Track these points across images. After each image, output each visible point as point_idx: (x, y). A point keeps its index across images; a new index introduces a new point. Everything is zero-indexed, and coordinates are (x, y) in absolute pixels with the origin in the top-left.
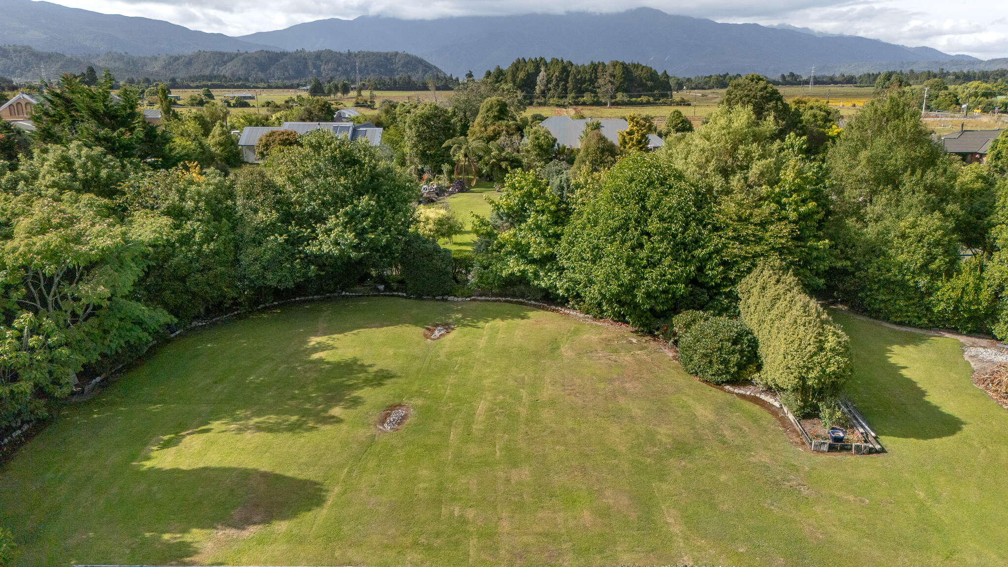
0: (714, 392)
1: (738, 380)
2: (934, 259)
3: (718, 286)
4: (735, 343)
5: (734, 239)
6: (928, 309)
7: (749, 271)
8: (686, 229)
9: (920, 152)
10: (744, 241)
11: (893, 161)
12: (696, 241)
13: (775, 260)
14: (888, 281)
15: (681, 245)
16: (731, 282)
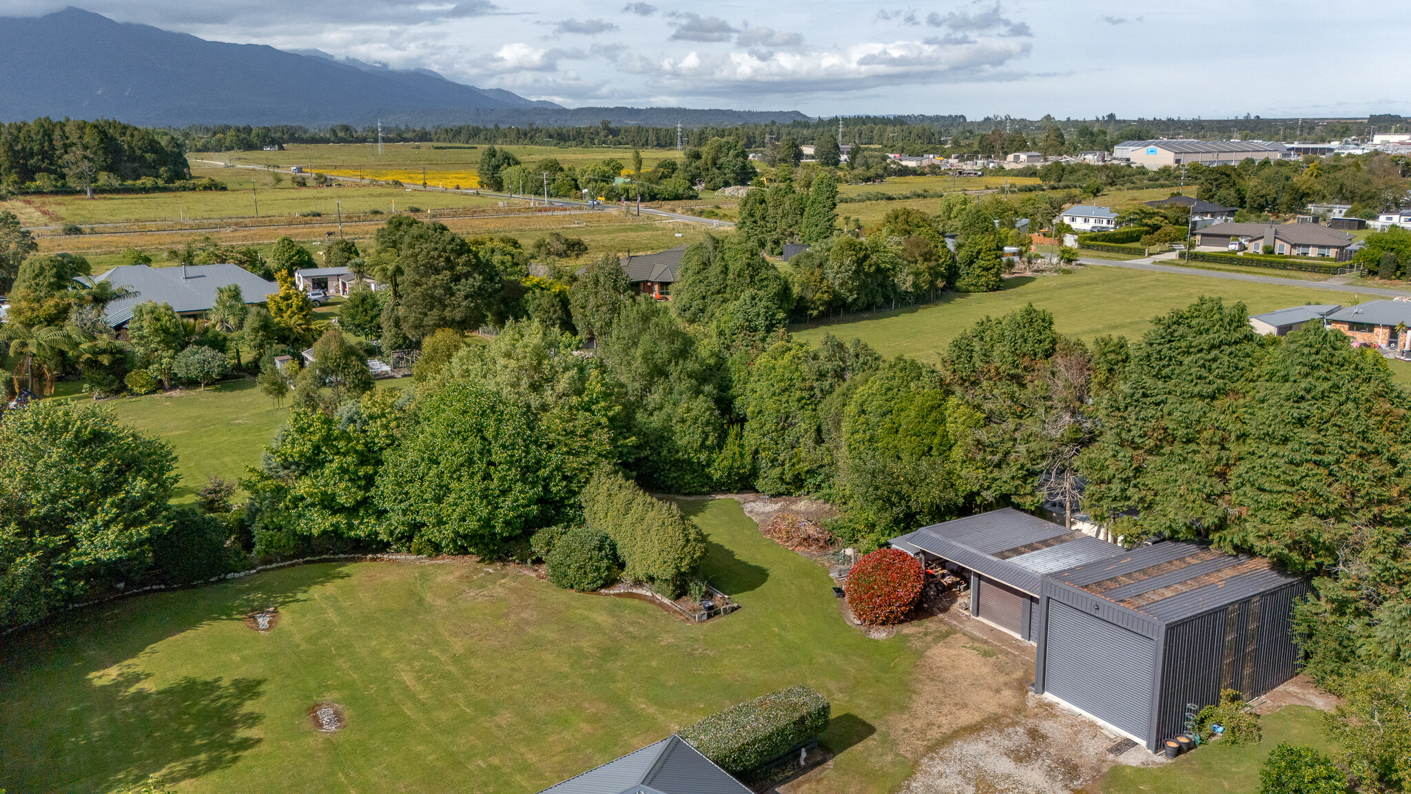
0: (593, 599)
1: (610, 582)
2: (707, 436)
3: (562, 499)
4: (600, 549)
5: (568, 453)
6: (709, 478)
7: (587, 481)
8: (527, 453)
9: (678, 344)
10: (577, 454)
11: (657, 356)
12: (538, 462)
13: (606, 466)
14: (678, 460)
15: (526, 469)
16: (575, 494)
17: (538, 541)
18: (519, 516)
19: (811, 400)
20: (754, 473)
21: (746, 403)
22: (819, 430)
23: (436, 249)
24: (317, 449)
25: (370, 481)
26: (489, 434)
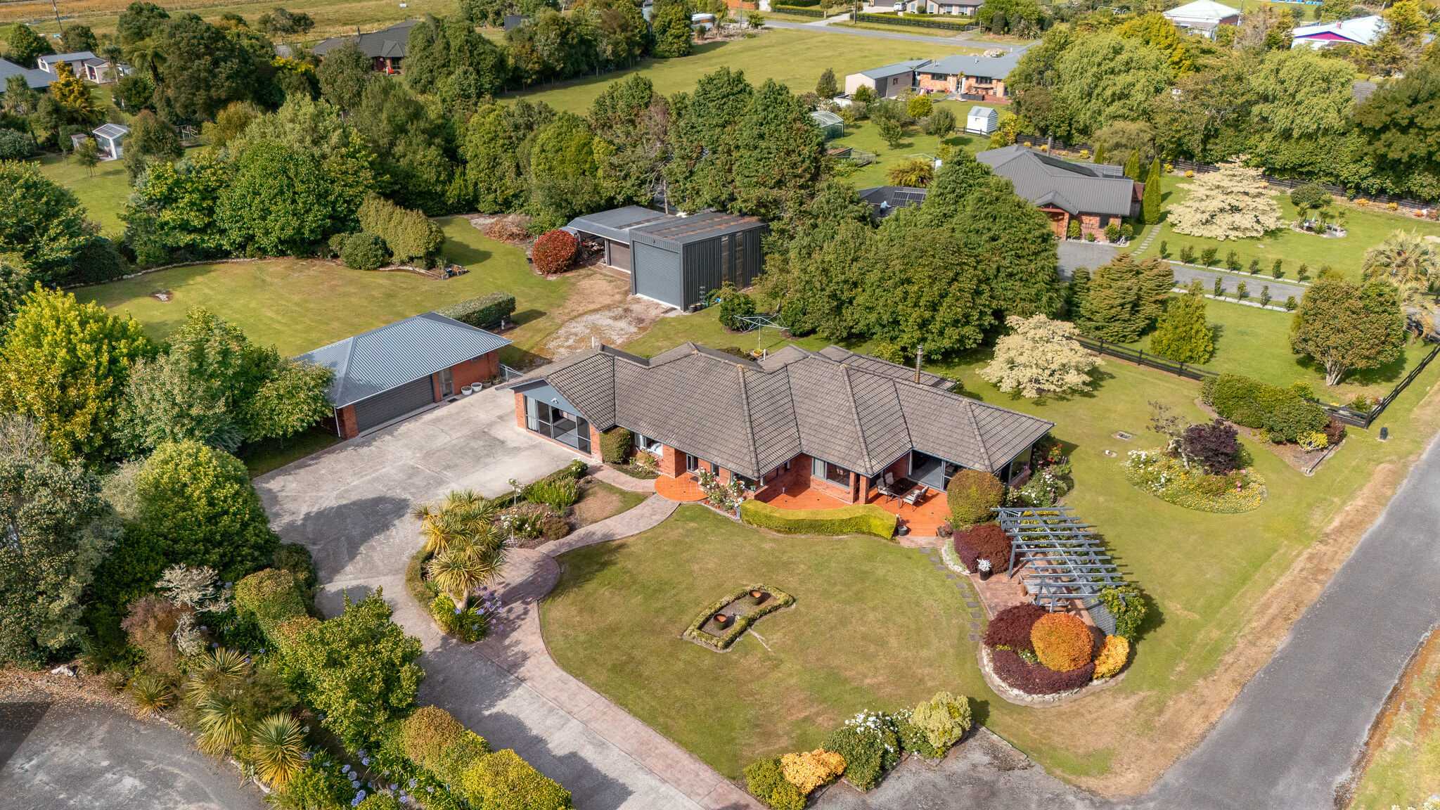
0: (376, 273)
1: (385, 264)
2: (440, 174)
3: (346, 216)
4: (376, 244)
5: (345, 186)
6: (445, 204)
7: (361, 203)
8: (319, 186)
9: (411, 110)
10: (351, 186)
11: (399, 118)
12: (326, 191)
13: (371, 193)
14: (421, 192)
15: (319, 196)
16: (353, 212)
17: (334, 242)
18: (319, 227)
19: (511, 146)
20: (476, 199)
21: (467, 151)
22: (518, 166)
23: (194, 37)
24: (171, 190)
25: (211, 211)
26: (291, 174)
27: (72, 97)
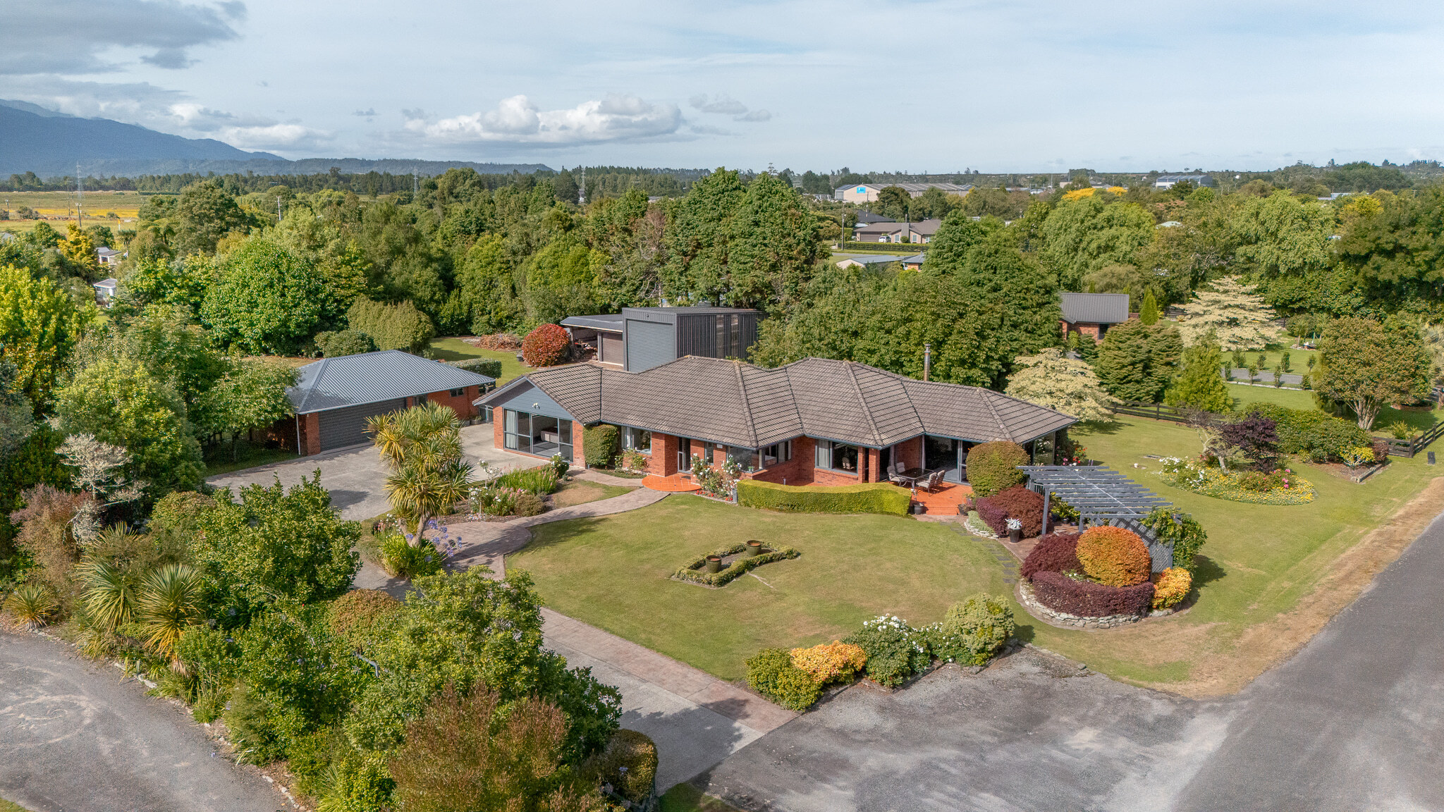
2: (435, 294)
3: (334, 315)
4: (362, 339)
5: (337, 287)
7: (351, 304)
8: (310, 282)
10: (343, 288)
11: (397, 241)
12: (317, 289)
13: (362, 297)
15: (309, 292)
16: (342, 312)
17: (319, 338)
18: (306, 322)
19: (507, 268)
20: (469, 321)
21: (462, 277)
22: (513, 288)
26: (284, 269)
27: (79, 255)
